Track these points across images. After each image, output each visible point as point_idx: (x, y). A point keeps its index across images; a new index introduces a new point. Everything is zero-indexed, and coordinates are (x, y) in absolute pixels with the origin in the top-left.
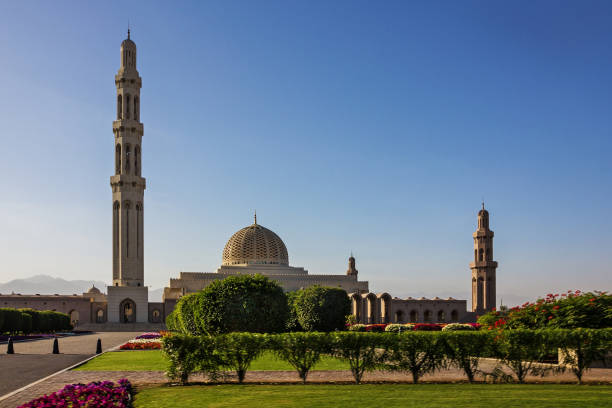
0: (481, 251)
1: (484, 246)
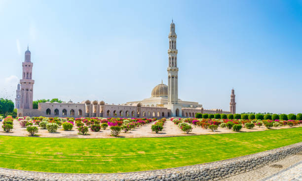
0: (232, 100)
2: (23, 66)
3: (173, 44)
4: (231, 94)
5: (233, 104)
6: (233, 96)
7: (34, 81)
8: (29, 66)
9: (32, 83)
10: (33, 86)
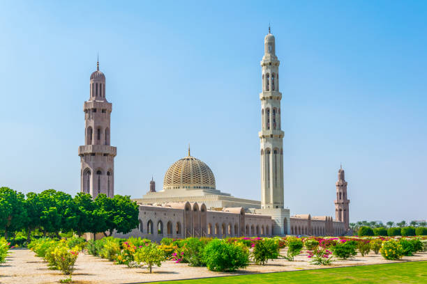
0: (340, 193)
1: (341, 191)
2: (86, 111)
3: (273, 79)
4: (337, 180)
5: (344, 204)
6: (343, 186)
7: (115, 149)
8: (103, 111)
9: (110, 154)
10: (112, 161)
